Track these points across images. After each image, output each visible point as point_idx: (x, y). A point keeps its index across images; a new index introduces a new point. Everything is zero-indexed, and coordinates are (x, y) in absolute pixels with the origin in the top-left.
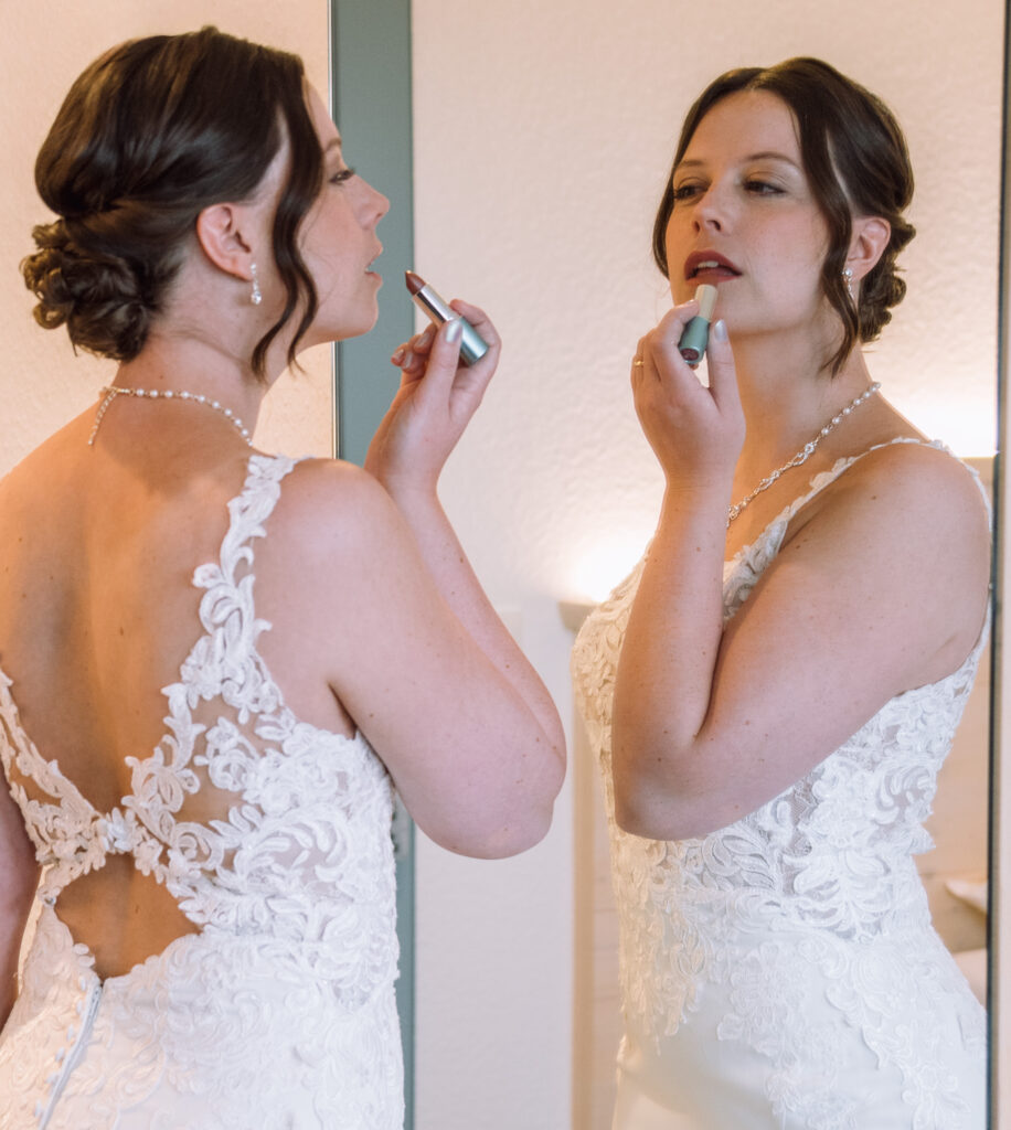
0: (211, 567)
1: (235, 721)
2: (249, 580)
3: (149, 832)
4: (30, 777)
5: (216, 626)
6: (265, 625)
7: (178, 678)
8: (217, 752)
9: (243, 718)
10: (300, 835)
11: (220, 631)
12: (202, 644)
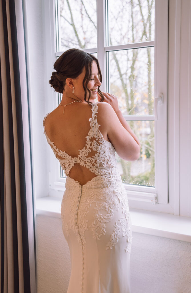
0: (91, 118)
1: (96, 140)
2: (97, 119)
3: (82, 160)
4: (60, 156)
5: (92, 127)
6: (100, 125)
7: (88, 135)
8: (93, 145)
9: (97, 140)
10: (105, 157)
11: (93, 127)
12: (91, 130)
